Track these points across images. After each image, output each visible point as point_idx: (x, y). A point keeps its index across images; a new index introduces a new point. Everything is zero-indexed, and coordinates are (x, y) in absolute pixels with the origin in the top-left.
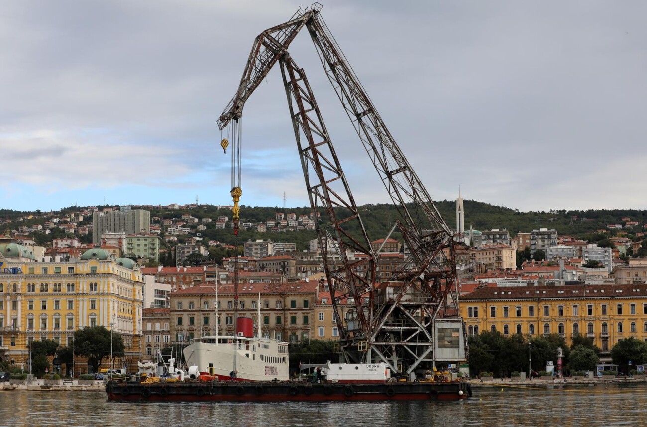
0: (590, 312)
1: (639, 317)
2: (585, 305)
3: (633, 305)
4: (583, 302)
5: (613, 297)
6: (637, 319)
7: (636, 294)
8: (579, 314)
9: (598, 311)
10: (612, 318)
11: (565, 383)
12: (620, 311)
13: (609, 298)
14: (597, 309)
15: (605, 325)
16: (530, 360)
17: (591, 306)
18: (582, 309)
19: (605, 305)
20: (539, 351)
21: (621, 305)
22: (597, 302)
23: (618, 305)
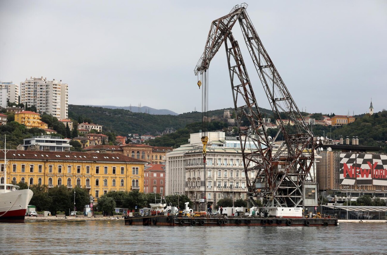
0: (79, 171)
1: (110, 176)
2: (76, 165)
3: (106, 168)
4: (75, 164)
5: (95, 161)
6: (108, 177)
7: (107, 160)
8: (72, 172)
9: (84, 171)
10: (93, 176)
11: (118, 219)
12: (97, 171)
13: (92, 162)
14: (83, 169)
15: (88, 180)
16: (75, 203)
17: (80, 167)
18: (74, 169)
19: (89, 167)
20: (82, 198)
21: (98, 167)
22: (83, 164)
23: (97, 167)
